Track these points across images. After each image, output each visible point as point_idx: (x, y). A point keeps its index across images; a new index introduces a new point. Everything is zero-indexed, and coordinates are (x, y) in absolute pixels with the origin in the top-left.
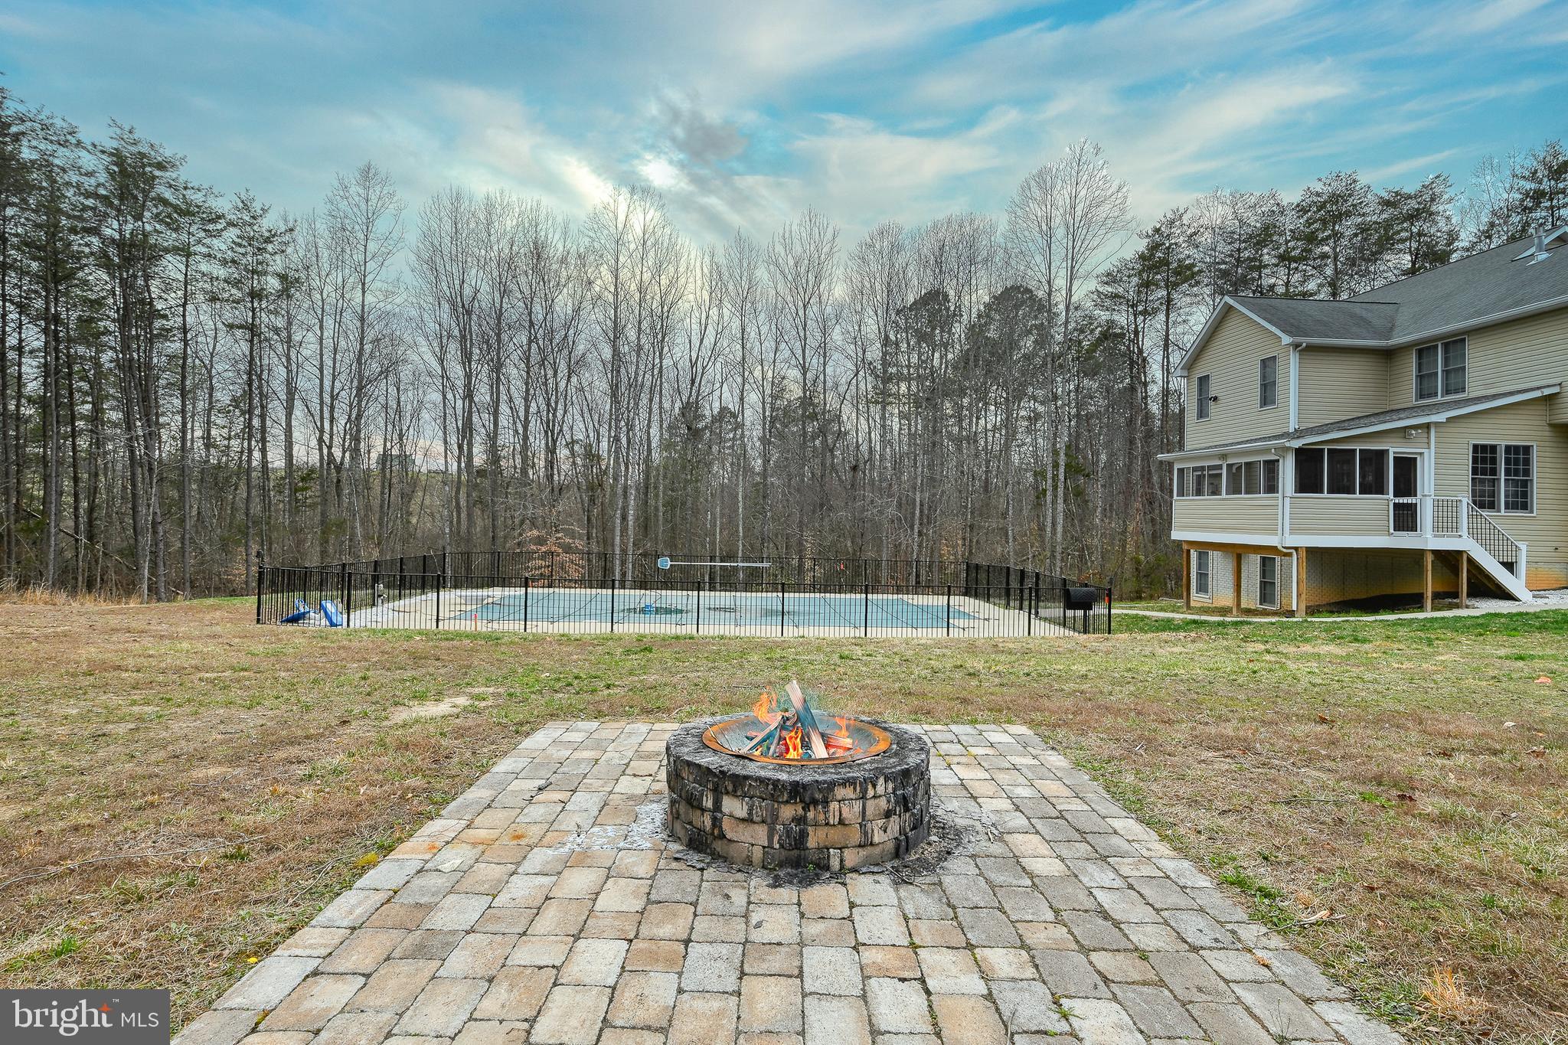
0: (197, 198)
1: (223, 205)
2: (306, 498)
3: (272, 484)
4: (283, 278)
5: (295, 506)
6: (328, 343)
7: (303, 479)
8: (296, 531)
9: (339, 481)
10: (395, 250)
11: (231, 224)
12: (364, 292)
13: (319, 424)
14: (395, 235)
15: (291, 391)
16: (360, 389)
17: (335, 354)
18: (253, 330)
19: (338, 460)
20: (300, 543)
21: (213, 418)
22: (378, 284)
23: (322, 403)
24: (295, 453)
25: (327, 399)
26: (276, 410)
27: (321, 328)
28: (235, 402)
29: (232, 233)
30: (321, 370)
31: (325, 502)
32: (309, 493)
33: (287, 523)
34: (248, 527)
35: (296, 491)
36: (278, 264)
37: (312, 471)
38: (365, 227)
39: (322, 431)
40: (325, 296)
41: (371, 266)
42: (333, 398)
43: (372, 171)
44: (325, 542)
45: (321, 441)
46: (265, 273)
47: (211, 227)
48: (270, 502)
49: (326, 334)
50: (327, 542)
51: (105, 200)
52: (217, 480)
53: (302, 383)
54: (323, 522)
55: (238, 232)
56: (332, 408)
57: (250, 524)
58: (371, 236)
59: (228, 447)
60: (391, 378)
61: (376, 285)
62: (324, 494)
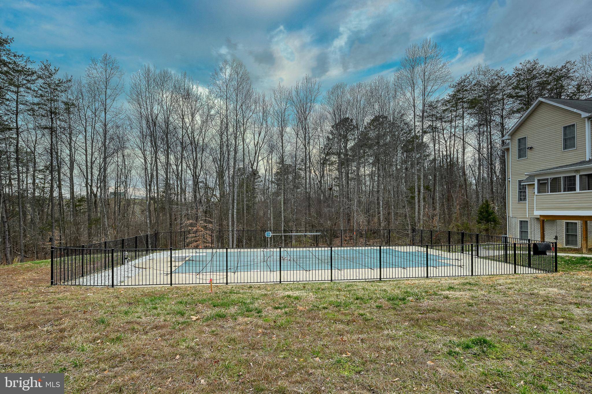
2: (81, 209)
3: (64, 203)
4: (66, 104)
5: (76, 213)
6: (89, 138)
7: (79, 201)
8: (76, 224)
9: (96, 201)
10: (120, 93)
11: (39, 77)
12: (105, 113)
13: (85, 175)
14: (119, 87)
15: (72, 162)
16: (105, 158)
17: (92, 143)
18: (52, 130)
19: (95, 192)
20: (78, 229)
21: (36, 174)
23: (87, 166)
24: (75, 190)
25: (89, 164)
26: (65, 169)
27: (85, 132)
28: (47, 168)
30: (86, 151)
31: (89, 210)
32: (82, 207)
33: (72, 220)
34: (52, 223)
35: (76, 206)
36: (63, 97)
37: (83, 198)
38: (105, 83)
39: (87, 179)
40: (87, 118)
41: (108, 101)
42: (92, 163)
43: (108, 57)
44: (90, 228)
45: (87, 183)
46: (57, 101)
48: (63, 211)
49: (88, 134)
50: (91, 228)
52: (38, 202)
53: (77, 157)
54: (89, 220)
55: (43, 81)
56: (92, 168)
57: (53, 221)
58: (108, 87)
59: (44, 187)
60: (120, 154)
61: (111, 110)
62: (89, 207)
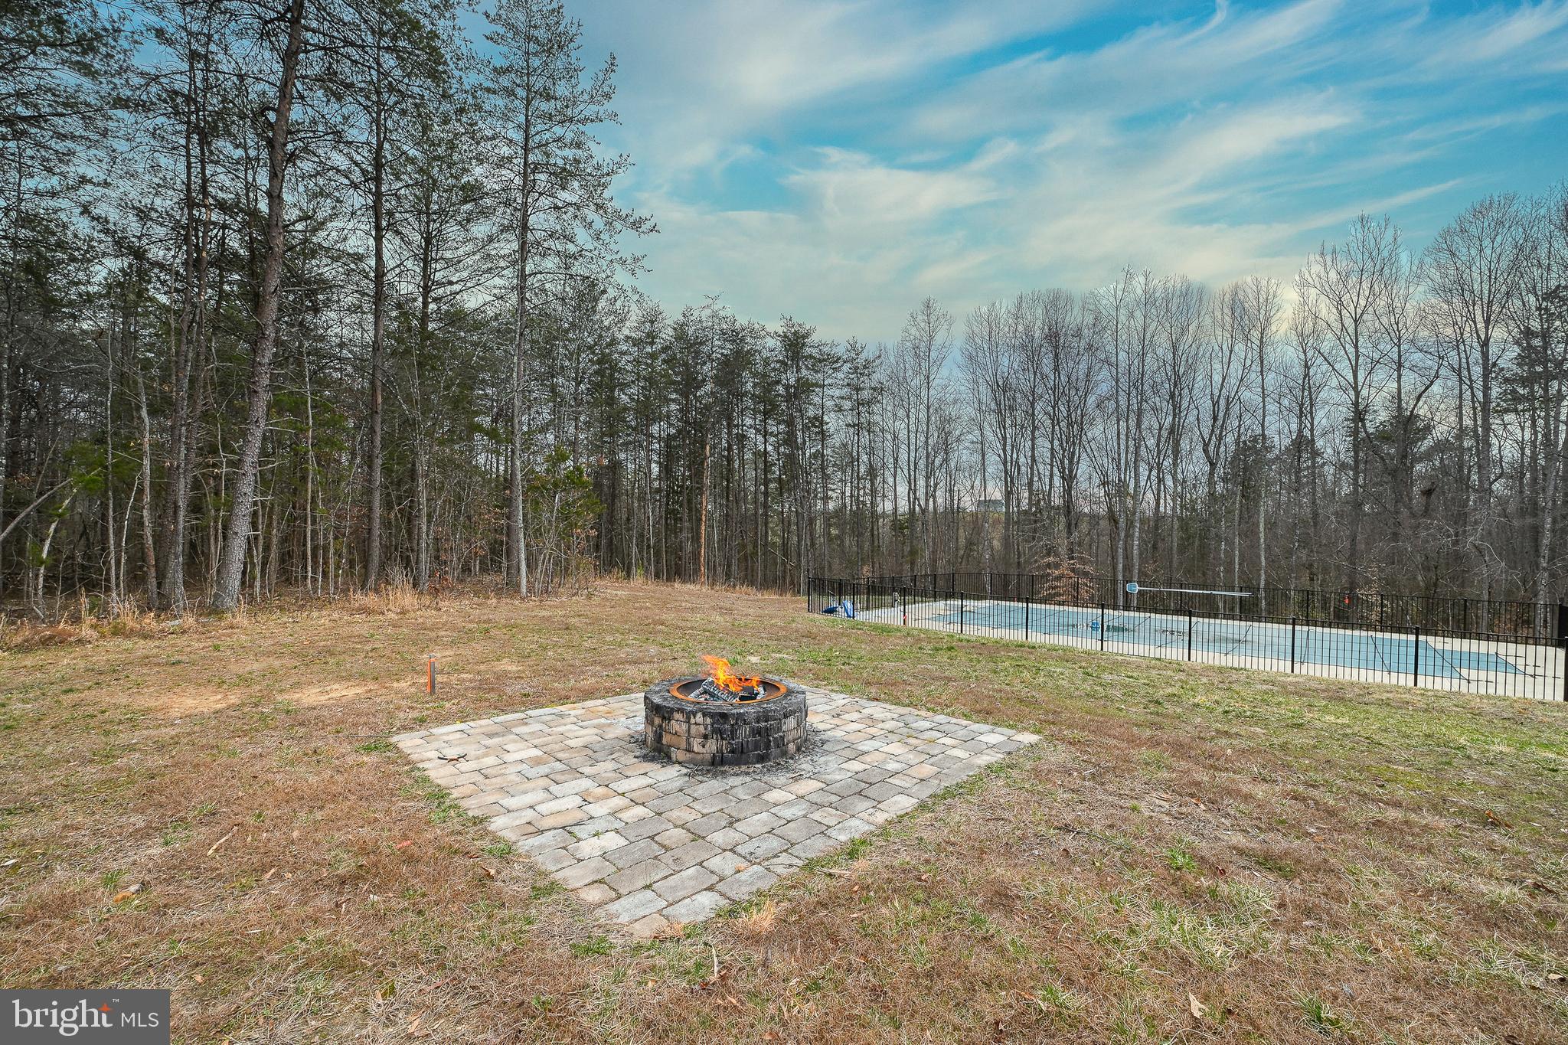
0: (826, 349)
1: (840, 351)
11: (846, 361)
14: (947, 344)
22: (937, 381)
29: (846, 367)
47: (835, 366)
51: (783, 362)
61: (937, 382)
